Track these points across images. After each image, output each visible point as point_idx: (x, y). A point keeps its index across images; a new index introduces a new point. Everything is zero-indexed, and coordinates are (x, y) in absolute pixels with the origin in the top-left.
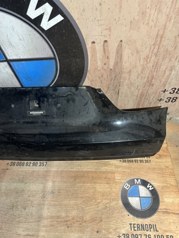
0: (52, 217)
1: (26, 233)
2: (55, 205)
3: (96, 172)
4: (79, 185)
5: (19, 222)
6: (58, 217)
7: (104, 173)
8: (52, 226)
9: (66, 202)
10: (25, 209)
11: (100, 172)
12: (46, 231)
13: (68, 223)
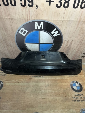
0: (50, 93)
1: (42, 98)
2: (50, 89)
3: (61, 79)
4: (56, 83)
5: (39, 95)
6: (52, 93)
7: (64, 79)
8: (50, 95)
9: (53, 88)
10: (40, 91)
11: (63, 79)
12: (49, 97)
13: (56, 94)
